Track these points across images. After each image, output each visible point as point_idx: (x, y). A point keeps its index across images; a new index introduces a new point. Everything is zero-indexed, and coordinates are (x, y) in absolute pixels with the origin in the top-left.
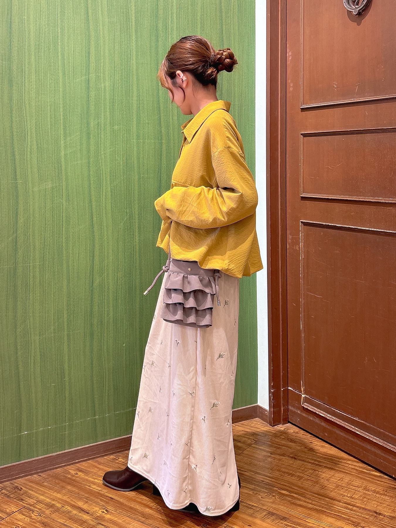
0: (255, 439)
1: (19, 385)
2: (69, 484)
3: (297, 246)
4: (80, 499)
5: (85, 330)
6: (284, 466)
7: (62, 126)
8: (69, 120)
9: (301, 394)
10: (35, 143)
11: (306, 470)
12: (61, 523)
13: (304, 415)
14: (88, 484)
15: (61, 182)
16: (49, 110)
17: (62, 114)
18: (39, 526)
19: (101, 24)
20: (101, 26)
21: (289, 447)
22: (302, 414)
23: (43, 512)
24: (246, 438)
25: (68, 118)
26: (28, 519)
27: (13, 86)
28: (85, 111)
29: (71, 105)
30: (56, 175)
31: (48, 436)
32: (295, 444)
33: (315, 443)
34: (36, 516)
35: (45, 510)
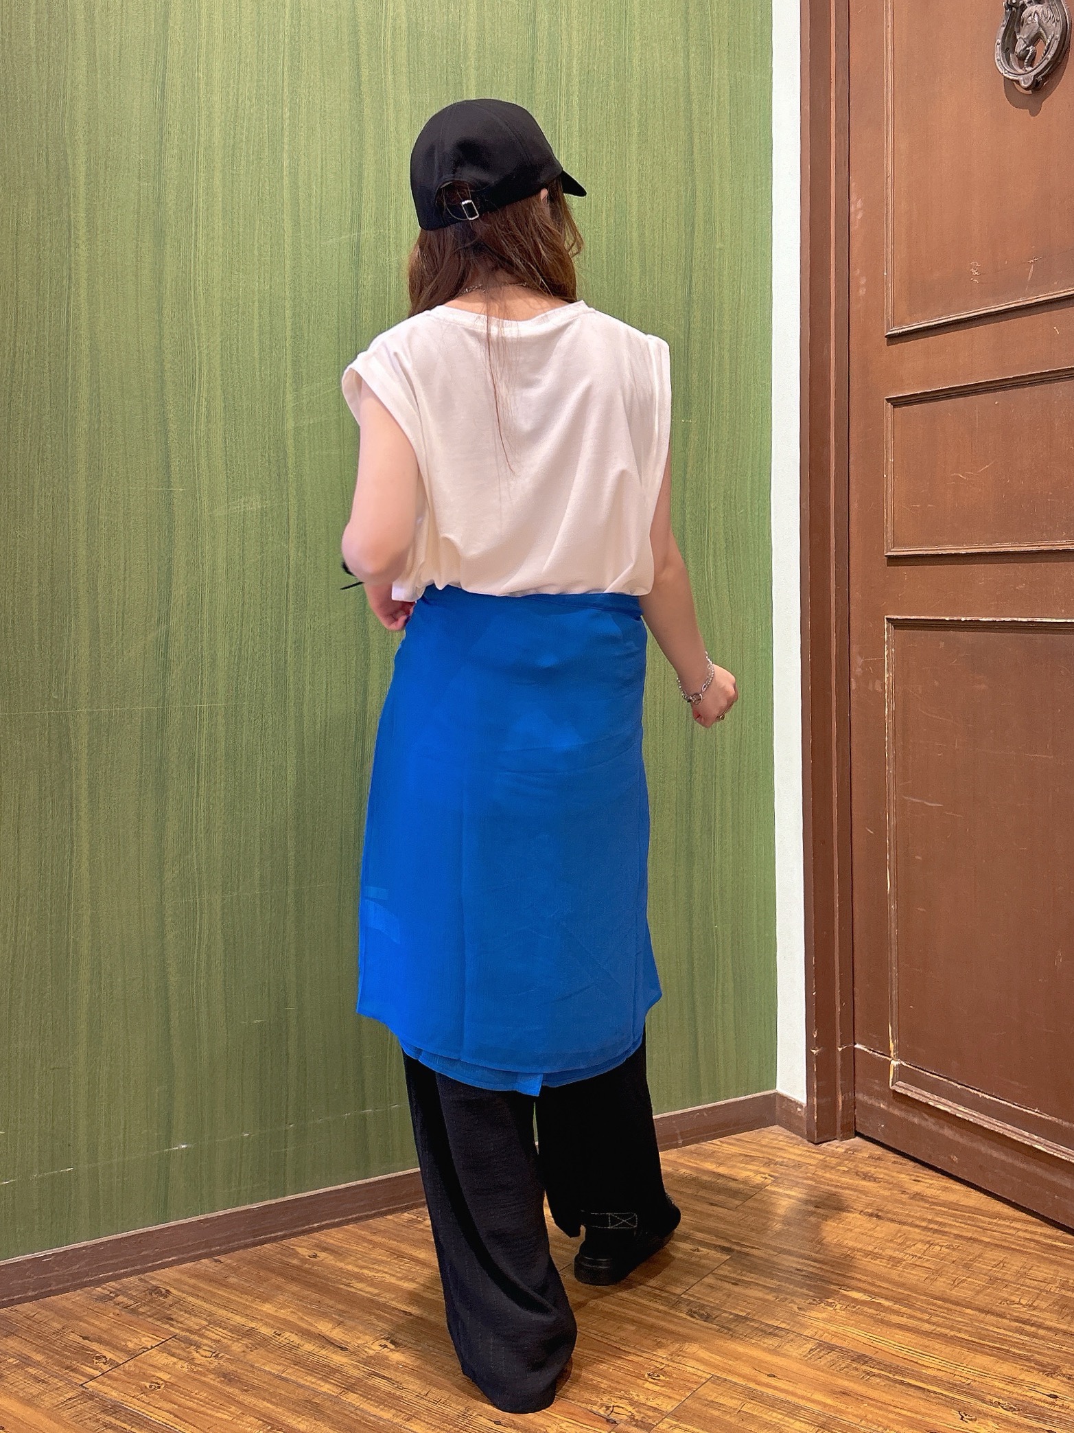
0: (772, 1174)
1: (168, 1021)
2: (293, 1279)
3: (878, 683)
4: (324, 1315)
5: (341, 882)
6: (850, 1234)
7: (289, 357)
8: (308, 342)
9: (888, 1058)
10: (219, 392)
11: (908, 1243)
12: (273, 1374)
13: (896, 1112)
14: (344, 1280)
15: (284, 497)
16: (256, 312)
17: (289, 324)
18: (212, 1382)
19: (392, 106)
20: (391, 111)
21: (861, 1192)
22: (891, 1110)
23: (226, 1349)
24: (750, 1170)
25: (306, 335)
26: (185, 1365)
27: (165, 244)
28: (349, 321)
29: (314, 303)
30: (273, 478)
31: (241, 1158)
32: (877, 1185)
33: (927, 1181)
34: (206, 1357)
35: (229, 1343)
